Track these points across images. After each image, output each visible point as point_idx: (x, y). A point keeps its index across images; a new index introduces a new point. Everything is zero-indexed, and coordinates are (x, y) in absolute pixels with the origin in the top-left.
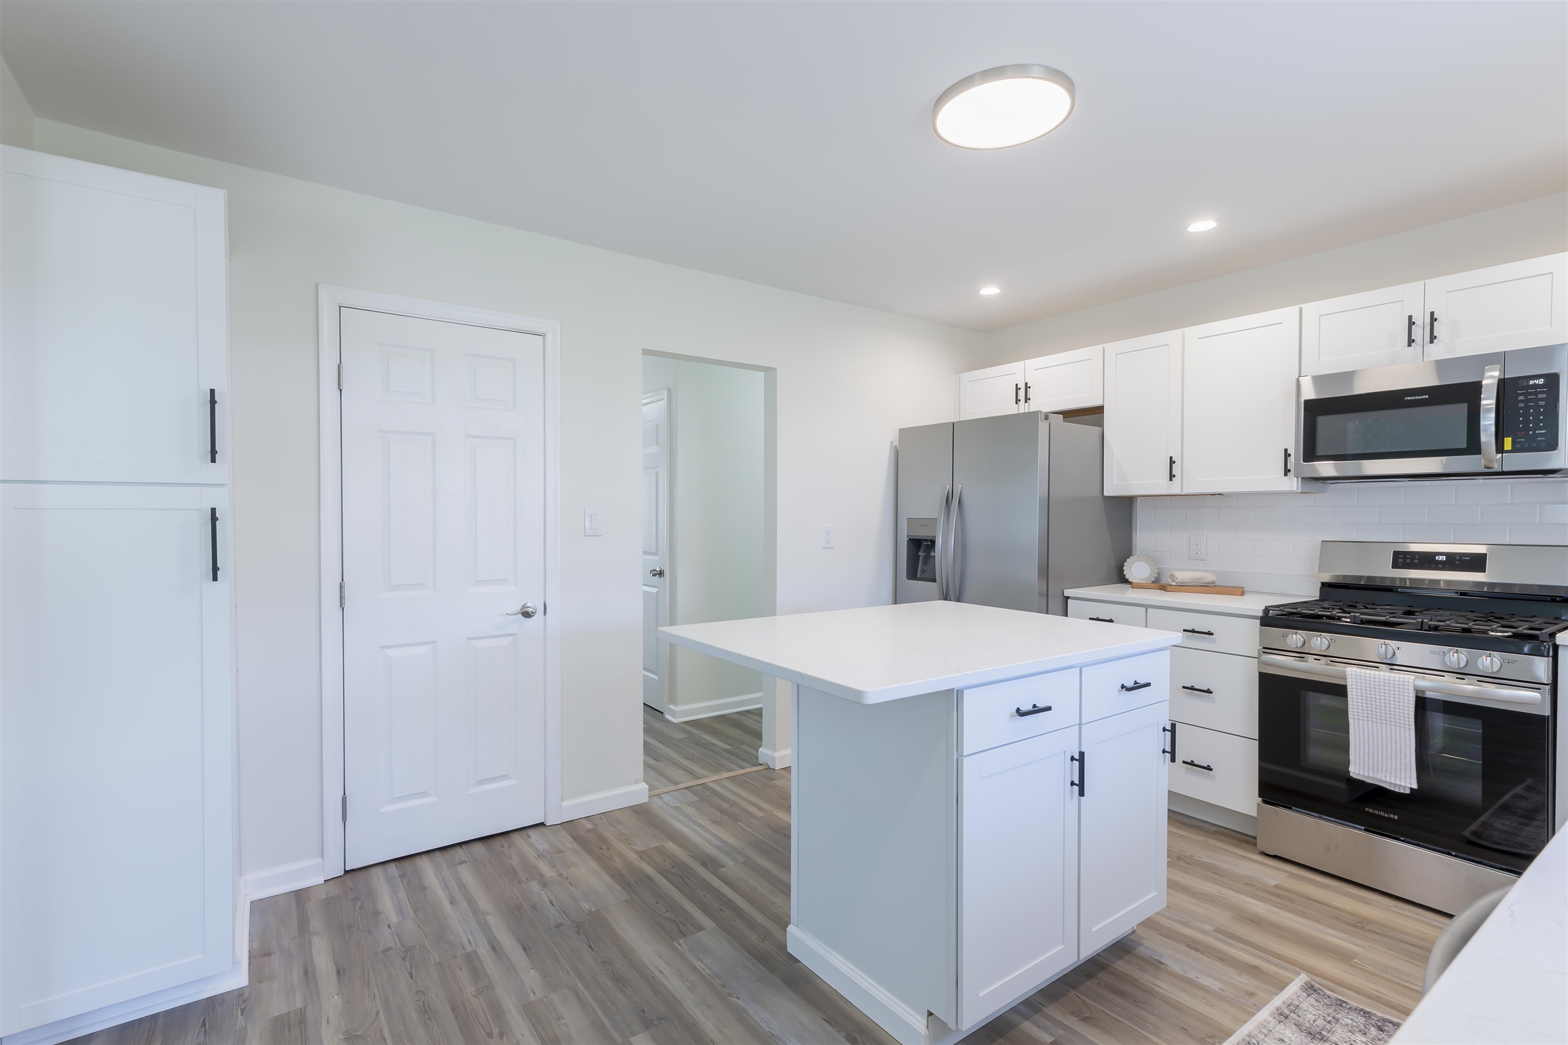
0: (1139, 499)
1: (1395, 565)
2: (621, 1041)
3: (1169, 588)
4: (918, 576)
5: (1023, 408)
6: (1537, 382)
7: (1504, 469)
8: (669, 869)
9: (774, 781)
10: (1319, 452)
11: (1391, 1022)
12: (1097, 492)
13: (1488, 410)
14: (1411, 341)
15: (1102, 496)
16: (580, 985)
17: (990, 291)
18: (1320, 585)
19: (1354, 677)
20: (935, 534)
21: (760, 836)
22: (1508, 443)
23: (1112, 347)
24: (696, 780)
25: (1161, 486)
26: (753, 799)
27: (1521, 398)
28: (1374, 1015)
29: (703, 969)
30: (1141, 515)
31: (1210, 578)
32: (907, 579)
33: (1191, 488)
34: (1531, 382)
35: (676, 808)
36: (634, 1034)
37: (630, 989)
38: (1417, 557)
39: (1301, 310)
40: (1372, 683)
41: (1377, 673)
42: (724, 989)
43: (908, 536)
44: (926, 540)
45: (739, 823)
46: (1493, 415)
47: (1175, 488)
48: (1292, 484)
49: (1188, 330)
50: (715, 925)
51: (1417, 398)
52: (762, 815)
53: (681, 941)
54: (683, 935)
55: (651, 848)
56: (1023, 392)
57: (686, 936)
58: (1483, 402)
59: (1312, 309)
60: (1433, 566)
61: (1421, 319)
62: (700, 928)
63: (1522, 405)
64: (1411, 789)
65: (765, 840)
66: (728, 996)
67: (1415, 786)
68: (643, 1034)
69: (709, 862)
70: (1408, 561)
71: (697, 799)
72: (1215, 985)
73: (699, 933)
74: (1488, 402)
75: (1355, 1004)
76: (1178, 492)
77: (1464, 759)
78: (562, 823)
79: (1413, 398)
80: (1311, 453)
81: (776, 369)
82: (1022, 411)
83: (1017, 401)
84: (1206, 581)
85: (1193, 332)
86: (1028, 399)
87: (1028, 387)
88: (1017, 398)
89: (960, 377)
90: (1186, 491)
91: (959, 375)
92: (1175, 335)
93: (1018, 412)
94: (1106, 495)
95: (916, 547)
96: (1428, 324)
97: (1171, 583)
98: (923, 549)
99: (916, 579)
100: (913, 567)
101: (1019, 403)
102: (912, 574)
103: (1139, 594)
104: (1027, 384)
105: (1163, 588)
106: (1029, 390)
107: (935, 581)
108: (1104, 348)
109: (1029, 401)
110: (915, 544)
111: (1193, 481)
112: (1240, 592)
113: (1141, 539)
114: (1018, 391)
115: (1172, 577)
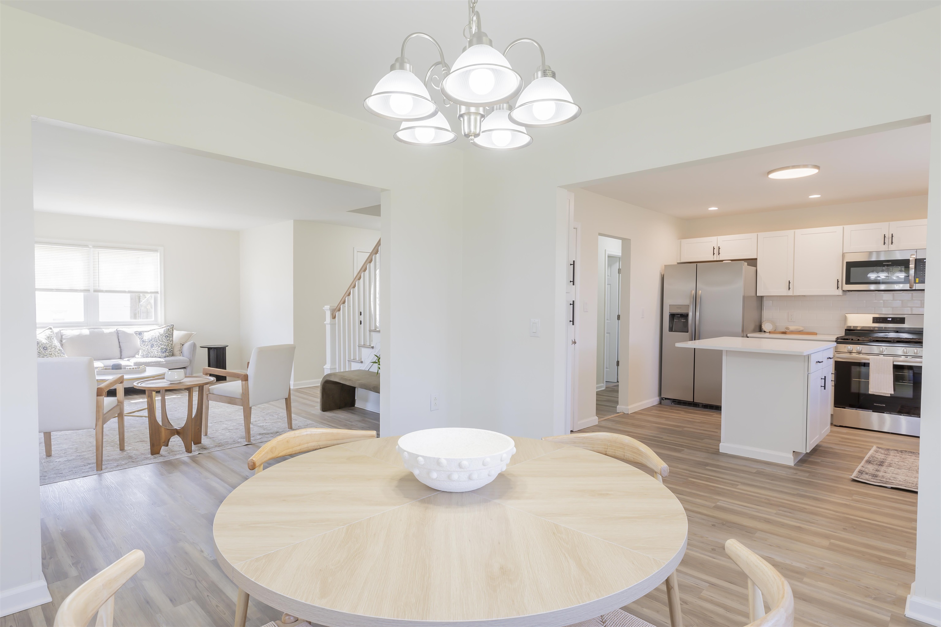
0: (765, 297)
1: (873, 322)
3: (788, 333)
4: (673, 330)
5: (716, 258)
7: (916, 289)
9: (635, 417)
10: (851, 281)
12: (754, 294)
13: (912, 269)
14: (884, 243)
15: (756, 295)
17: (713, 209)
18: (844, 330)
19: (871, 360)
20: (688, 311)
22: (917, 280)
23: (761, 235)
25: (783, 291)
26: (638, 422)
27: (922, 265)
30: (766, 303)
31: (801, 329)
32: (669, 332)
33: (797, 293)
38: (881, 319)
39: (843, 228)
41: (880, 358)
43: (670, 313)
44: (678, 314)
46: (914, 270)
47: (790, 293)
48: (839, 292)
49: (797, 231)
51: (888, 263)
52: (650, 425)
56: (717, 250)
58: (910, 266)
59: (848, 228)
60: (886, 322)
61: (888, 236)
63: (922, 268)
64: (891, 394)
67: (893, 393)
70: (878, 321)
74: (912, 266)
76: (791, 295)
79: (886, 263)
80: (848, 282)
81: (630, 239)
83: (714, 254)
84: (800, 330)
85: (799, 232)
86: (719, 253)
87: (719, 248)
88: (714, 253)
89: (681, 241)
90: (795, 294)
91: (680, 240)
92: (790, 232)
93: (714, 259)
94: (757, 295)
95: (675, 317)
96: (890, 238)
97: (787, 331)
98: (680, 318)
99: (674, 332)
100: (671, 326)
101: (714, 255)
102: (671, 330)
103: (767, 335)
104: (719, 247)
105: (784, 333)
106: (720, 249)
107: (688, 332)
108: (757, 235)
109: (719, 255)
110: (673, 316)
111: (798, 290)
112: (815, 334)
113: (766, 314)
114: (715, 250)
115: (787, 328)
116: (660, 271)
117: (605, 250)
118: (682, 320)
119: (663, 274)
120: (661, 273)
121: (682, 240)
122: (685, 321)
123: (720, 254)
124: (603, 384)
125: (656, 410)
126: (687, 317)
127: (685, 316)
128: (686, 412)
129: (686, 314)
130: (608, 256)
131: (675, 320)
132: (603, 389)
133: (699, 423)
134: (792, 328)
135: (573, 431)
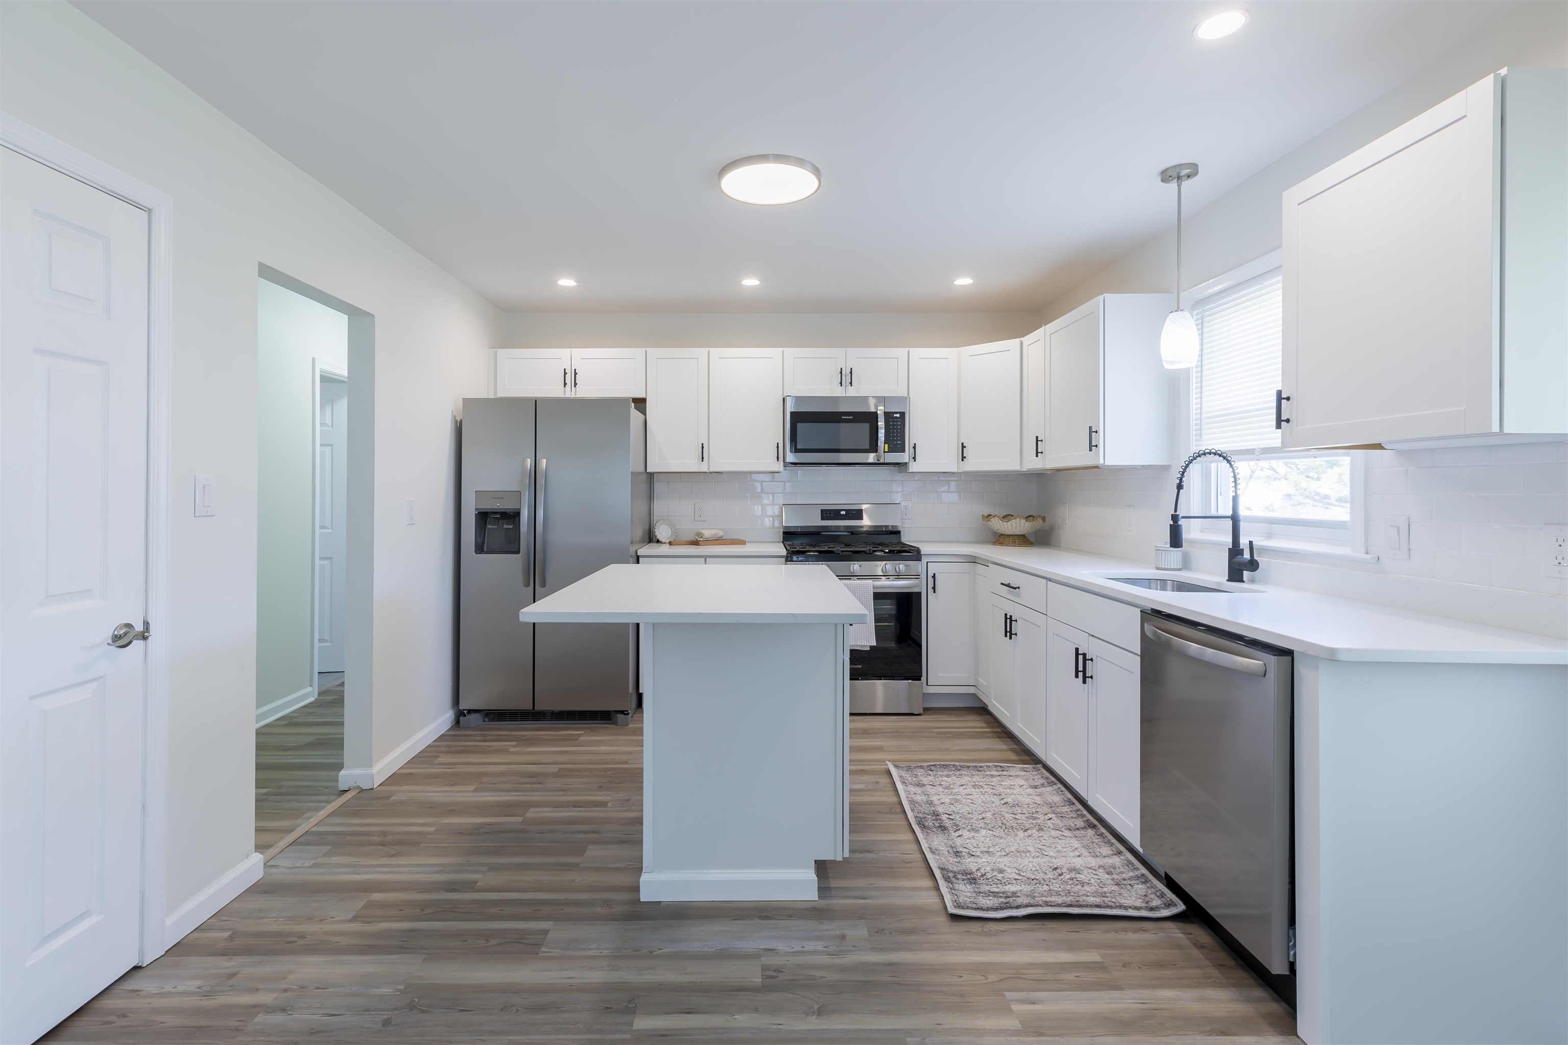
1: (823, 519)
2: (630, 1035)
3: (701, 543)
4: (485, 550)
5: (569, 393)
6: (897, 415)
7: (885, 462)
8: (421, 913)
9: (391, 798)
10: (798, 447)
11: (932, 765)
12: (642, 469)
13: (881, 428)
14: (841, 384)
15: (645, 472)
16: (511, 1038)
17: (567, 282)
18: (782, 534)
20: (520, 505)
21: (466, 845)
22: (887, 447)
24: (290, 833)
25: (693, 465)
26: (398, 821)
27: (891, 423)
28: (924, 766)
29: (601, 953)
30: (659, 486)
31: (720, 533)
32: (475, 553)
33: (716, 468)
34: (895, 415)
35: (314, 866)
36: (632, 1025)
37: (567, 1006)
38: (832, 512)
39: (783, 351)
40: (854, 588)
41: (851, 581)
42: (641, 952)
43: (476, 509)
44: (496, 513)
45: (421, 845)
46: (883, 431)
47: (704, 468)
48: (779, 466)
49: (713, 351)
50: (552, 923)
51: (847, 417)
52: (435, 828)
53: (543, 949)
54: (541, 945)
55: (360, 909)
56: (571, 377)
57: (542, 944)
58: (879, 424)
59: (790, 352)
60: (840, 517)
61: (845, 371)
62: (546, 932)
63: (898, 427)
64: (871, 646)
65: (477, 845)
66: (651, 953)
67: (875, 644)
68: (636, 1018)
69: (451, 887)
70: (828, 515)
71: (330, 847)
72: (862, 786)
73: (548, 936)
74: (881, 423)
75: (914, 765)
76: (706, 470)
77: (886, 624)
78: (166, 952)
79: (845, 417)
80: (794, 447)
82: (568, 395)
83: (565, 384)
84: (718, 536)
85: (715, 352)
86: (575, 384)
87: (576, 374)
88: (566, 382)
89: (496, 353)
90: (712, 470)
91: (495, 350)
92: (702, 352)
93: (565, 394)
94: (648, 471)
95: (488, 519)
96: (848, 374)
97: (699, 539)
98: (500, 521)
99: (486, 553)
100: (480, 541)
101: (565, 386)
102: (480, 549)
103: (664, 549)
104: (575, 370)
105: (695, 543)
106: (577, 376)
107: (518, 552)
108: (646, 351)
109: (575, 386)
110: (483, 517)
111: (719, 462)
112: (742, 542)
113: (660, 507)
114: (566, 375)
115: (700, 534)
116: (452, 411)
117: (314, 359)
118: (505, 526)
119: (459, 420)
120: (455, 416)
121: (499, 351)
122: (511, 526)
123: (577, 386)
124: (310, 689)
125: (449, 752)
126: (517, 519)
127: (513, 516)
128: (521, 741)
129: (514, 513)
130: (321, 376)
131: (489, 526)
132: (312, 699)
133: (556, 775)
134: (708, 533)
135: (140, 967)
